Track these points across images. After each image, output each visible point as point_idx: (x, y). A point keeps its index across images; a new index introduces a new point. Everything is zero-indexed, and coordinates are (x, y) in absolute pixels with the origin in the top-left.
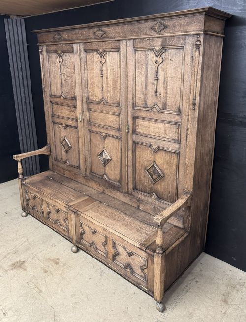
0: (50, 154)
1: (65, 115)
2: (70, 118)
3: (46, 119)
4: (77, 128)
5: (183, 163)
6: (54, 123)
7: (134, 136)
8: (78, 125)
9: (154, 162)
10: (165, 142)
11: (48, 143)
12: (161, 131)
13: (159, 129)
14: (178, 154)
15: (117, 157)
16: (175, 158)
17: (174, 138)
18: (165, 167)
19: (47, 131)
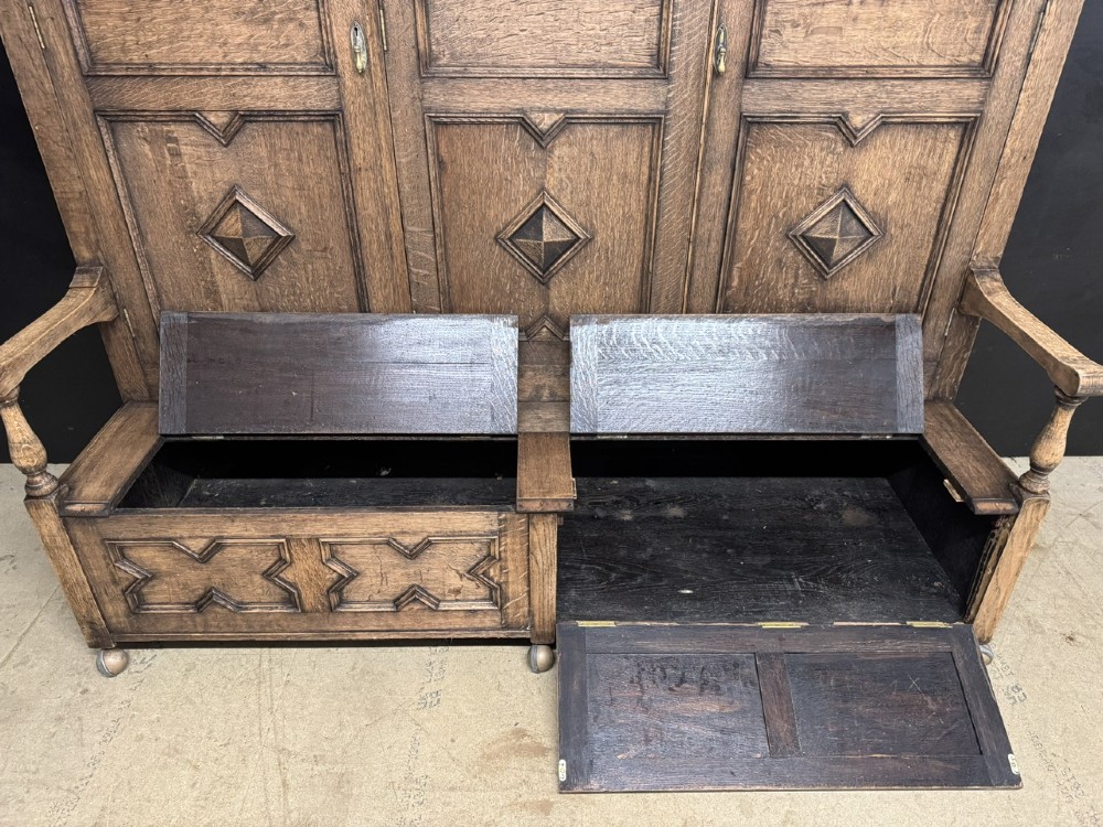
0: (119, 317)
1: (214, 55)
2: (262, 66)
3: (31, 104)
4: (333, 118)
5: (987, 160)
6: (114, 119)
7: (753, 88)
8: (341, 97)
9: (845, 187)
10: (918, 87)
11: (82, 252)
12: (904, 38)
13: (896, 26)
14: (968, 128)
15: (627, 218)
16: (952, 148)
17: (964, 59)
18: (893, 197)
19: (58, 188)
